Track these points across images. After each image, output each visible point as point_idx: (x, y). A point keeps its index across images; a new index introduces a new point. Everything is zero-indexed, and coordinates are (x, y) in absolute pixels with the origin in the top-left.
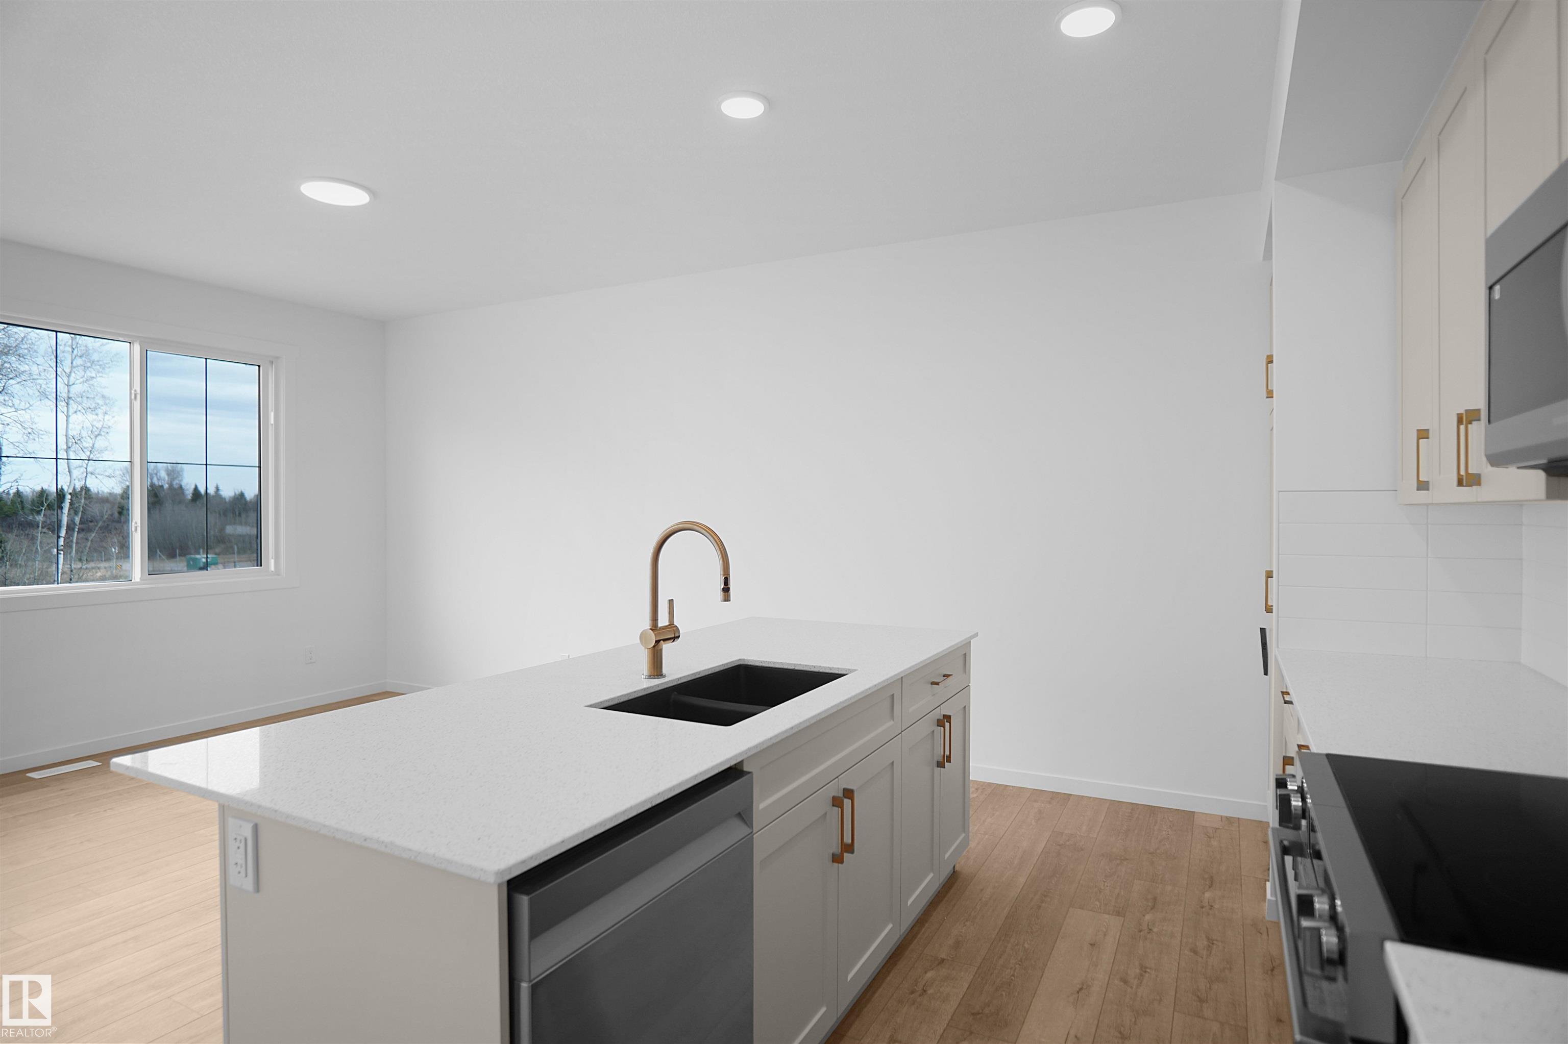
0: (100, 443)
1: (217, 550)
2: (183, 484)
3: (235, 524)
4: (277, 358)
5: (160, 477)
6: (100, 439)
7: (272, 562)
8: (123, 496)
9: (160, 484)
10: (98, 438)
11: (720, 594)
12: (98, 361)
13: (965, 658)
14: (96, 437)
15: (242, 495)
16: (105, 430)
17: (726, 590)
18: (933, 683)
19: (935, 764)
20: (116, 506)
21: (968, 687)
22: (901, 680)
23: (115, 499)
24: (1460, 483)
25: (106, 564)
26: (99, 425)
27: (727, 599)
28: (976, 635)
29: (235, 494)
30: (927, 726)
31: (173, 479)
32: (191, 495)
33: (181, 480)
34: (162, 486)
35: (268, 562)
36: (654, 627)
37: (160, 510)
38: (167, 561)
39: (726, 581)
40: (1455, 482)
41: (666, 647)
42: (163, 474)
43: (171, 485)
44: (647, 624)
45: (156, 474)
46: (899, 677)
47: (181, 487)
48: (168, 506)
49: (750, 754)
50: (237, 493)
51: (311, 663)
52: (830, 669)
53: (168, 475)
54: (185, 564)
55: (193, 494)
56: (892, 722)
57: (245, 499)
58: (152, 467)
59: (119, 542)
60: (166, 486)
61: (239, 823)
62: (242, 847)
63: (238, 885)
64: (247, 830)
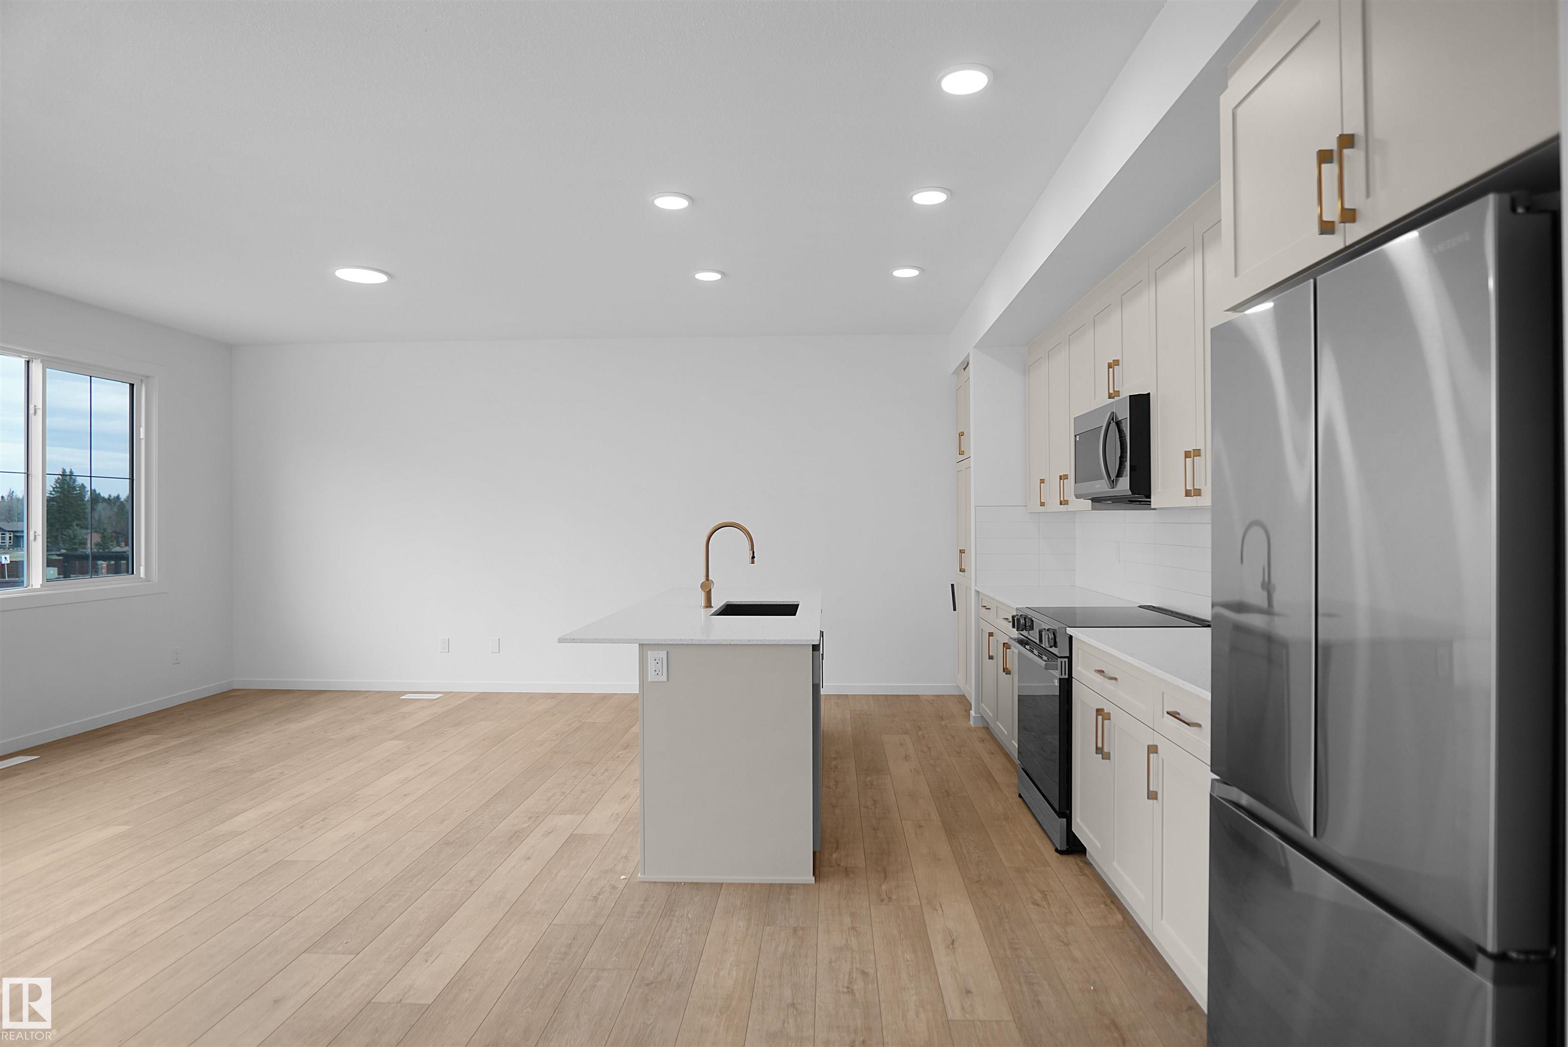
4: (147, 377)
7: (142, 572)
24: (1061, 504)
35: (139, 571)
40: (1059, 504)
51: (177, 663)
61: (657, 652)
62: (660, 662)
63: (657, 680)
64: (663, 654)
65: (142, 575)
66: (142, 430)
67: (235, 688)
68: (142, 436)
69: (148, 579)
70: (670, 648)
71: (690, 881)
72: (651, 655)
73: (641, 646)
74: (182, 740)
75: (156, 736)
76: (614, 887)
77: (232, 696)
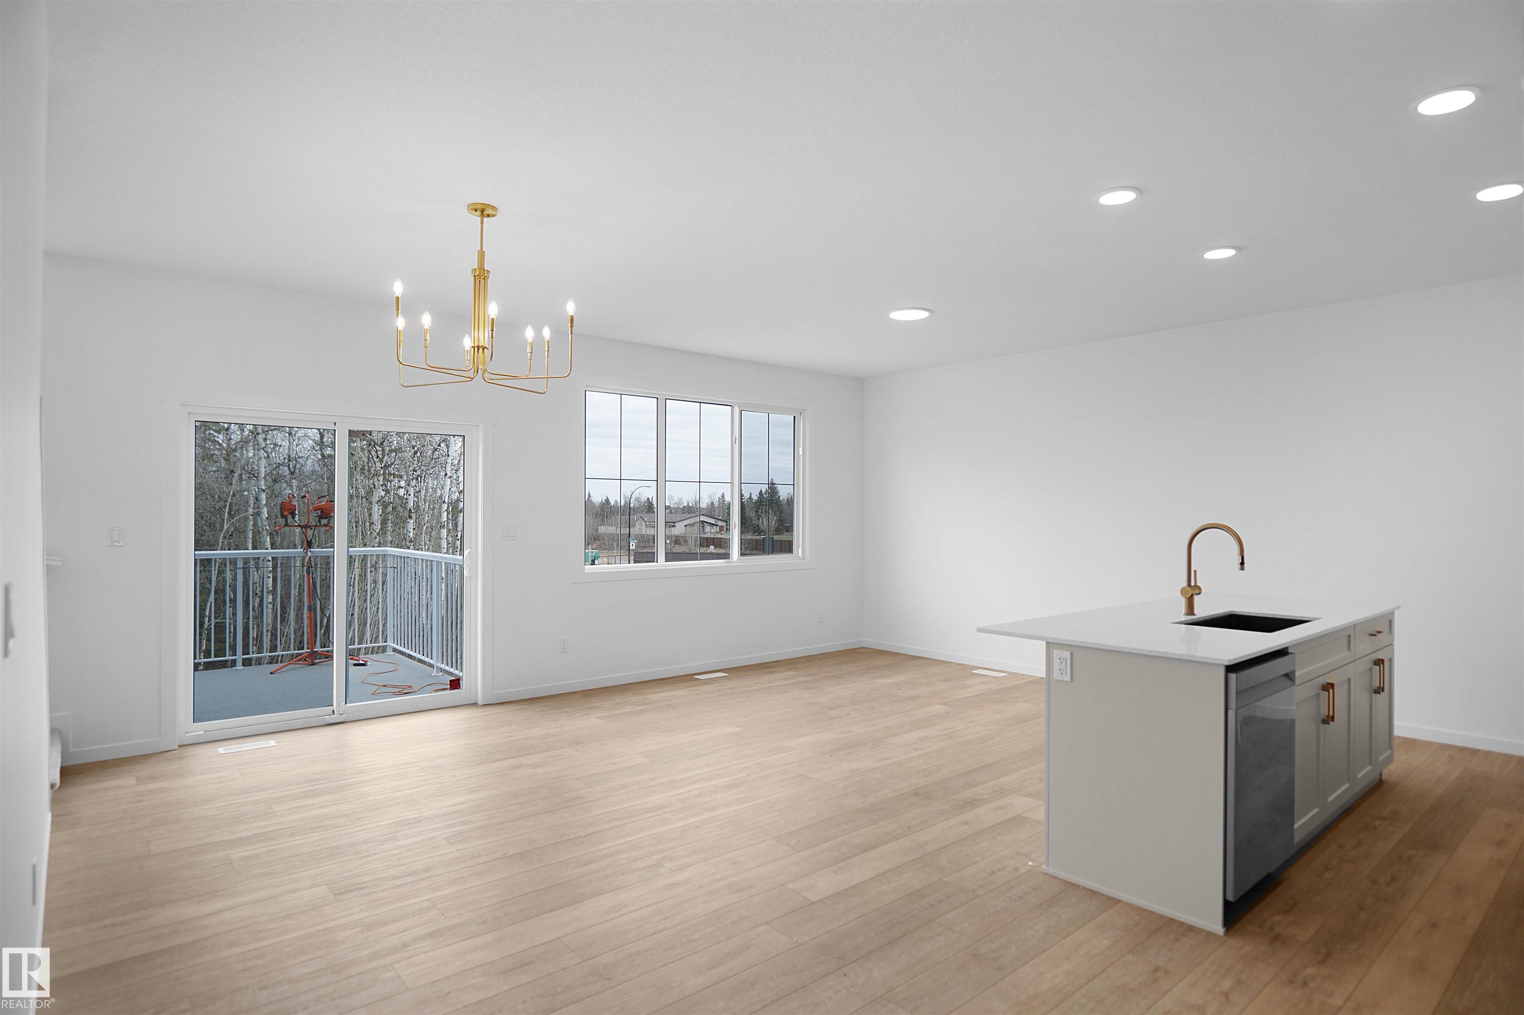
1: (594, 547)
4: (804, 410)
7: (800, 551)
11: (1238, 566)
13: (1391, 623)
15: (607, 500)
17: (1242, 563)
18: (1371, 635)
19: (1373, 692)
21: (1391, 646)
22: (1354, 626)
27: (1242, 569)
28: (1399, 608)
30: (1365, 664)
35: (798, 551)
36: (1189, 585)
39: (1243, 558)
41: (1196, 598)
44: (1185, 584)
46: (1353, 624)
49: (1293, 644)
51: (822, 622)
52: (1301, 617)
56: (1349, 653)
61: (1060, 651)
62: (1064, 662)
63: (1061, 679)
64: (1067, 655)
65: (800, 555)
66: (801, 449)
67: (864, 646)
68: (801, 453)
69: (803, 558)
70: (1074, 649)
71: (1090, 887)
72: (1056, 653)
73: (1048, 643)
74: (808, 678)
75: (795, 673)
76: (1016, 869)
77: (858, 652)
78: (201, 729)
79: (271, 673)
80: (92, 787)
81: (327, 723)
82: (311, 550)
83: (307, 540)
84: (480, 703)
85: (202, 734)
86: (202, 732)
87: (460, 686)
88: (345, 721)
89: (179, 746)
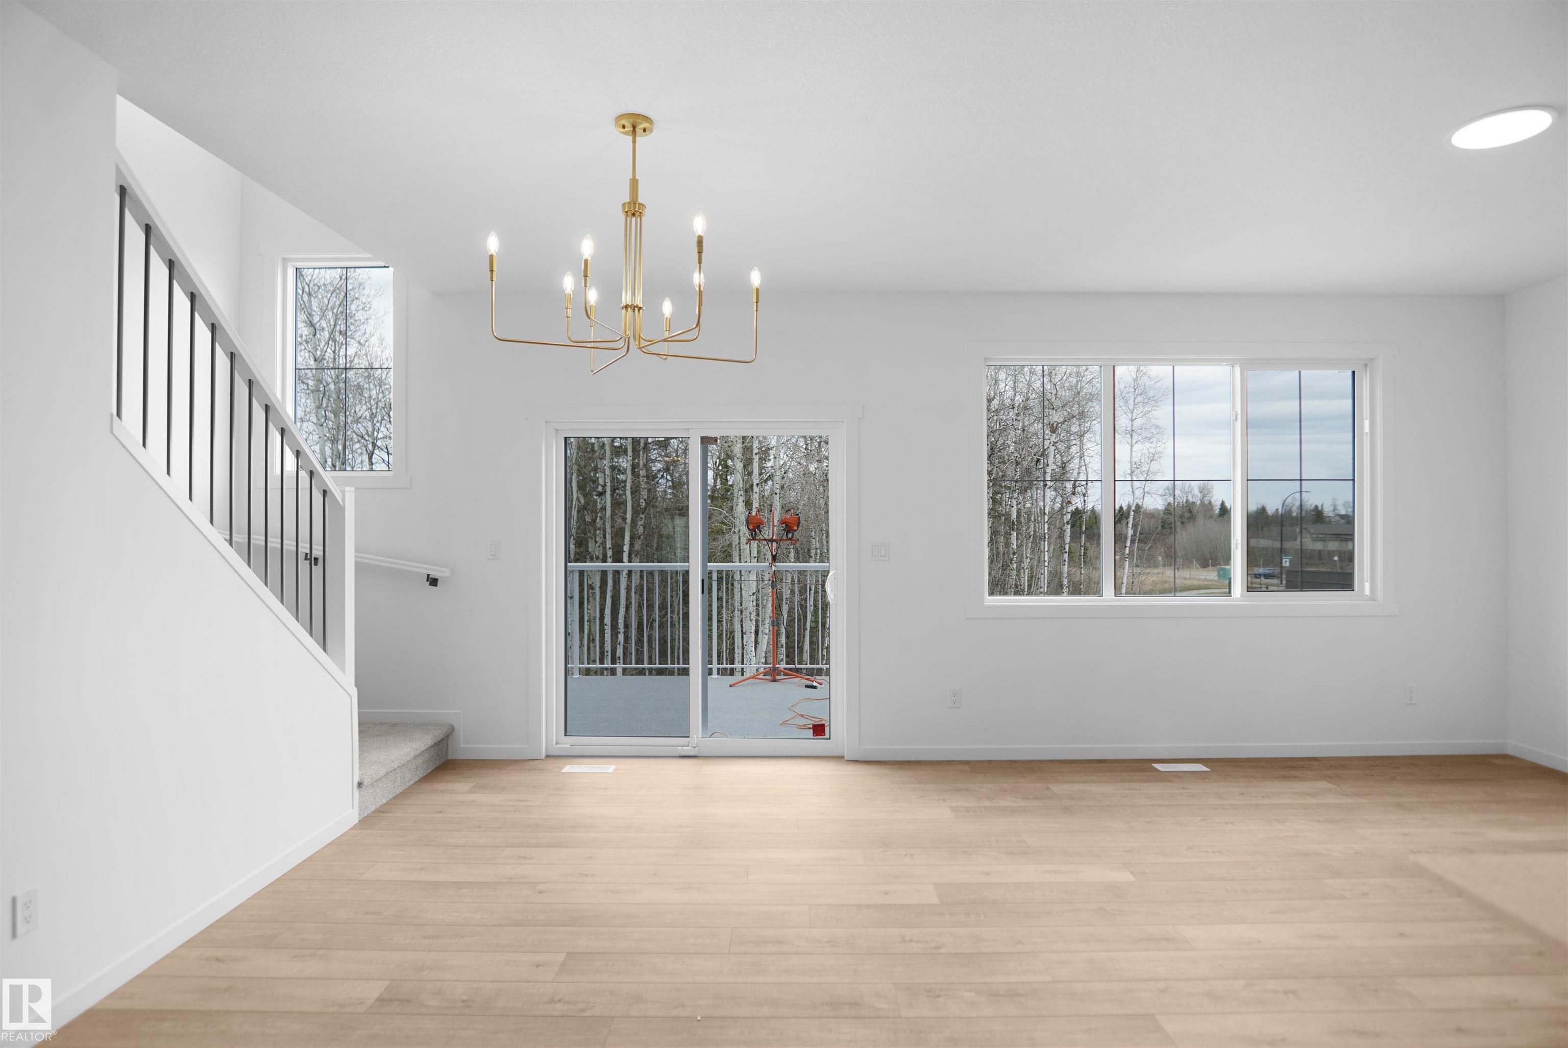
0: (1154, 466)
2: (1213, 501)
3: (1258, 537)
4: (1372, 360)
5: (1194, 494)
6: (1155, 464)
7: (1367, 586)
8: (1165, 512)
9: (1194, 500)
10: (1152, 463)
12: (1154, 397)
14: (1151, 461)
16: (1157, 455)
20: (1160, 520)
23: (1159, 515)
25: (1156, 571)
26: (1153, 451)
29: (1258, 507)
31: (1204, 497)
32: (1219, 510)
33: (1212, 497)
34: (1194, 503)
35: (1363, 588)
37: (1194, 524)
38: (1201, 569)
42: (1196, 492)
43: (1202, 501)
45: (1191, 492)
47: (1210, 503)
48: (1200, 520)
50: (1259, 507)
51: (1411, 704)
53: (1201, 492)
54: (1216, 573)
55: (1220, 509)
57: (1267, 512)
58: (1187, 486)
59: (1165, 552)
60: (1199, 502)
65: (1367, 591)
66: (1367, 423)
67: (1507, 753)
68: (1367, 429)
69: (1373, 598)
78: (567, 744)
79: (730, 686)
80: (451, 786)
81: (678, 755)
82: (776, 564)
83: (772, 554)
84: (846, 758)
85: (568, 747)
86: (569, 746)
87: (825, 734)
88: (697, 755)
89: (547, 756)
